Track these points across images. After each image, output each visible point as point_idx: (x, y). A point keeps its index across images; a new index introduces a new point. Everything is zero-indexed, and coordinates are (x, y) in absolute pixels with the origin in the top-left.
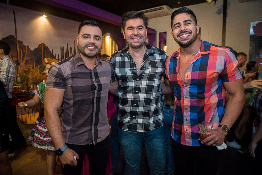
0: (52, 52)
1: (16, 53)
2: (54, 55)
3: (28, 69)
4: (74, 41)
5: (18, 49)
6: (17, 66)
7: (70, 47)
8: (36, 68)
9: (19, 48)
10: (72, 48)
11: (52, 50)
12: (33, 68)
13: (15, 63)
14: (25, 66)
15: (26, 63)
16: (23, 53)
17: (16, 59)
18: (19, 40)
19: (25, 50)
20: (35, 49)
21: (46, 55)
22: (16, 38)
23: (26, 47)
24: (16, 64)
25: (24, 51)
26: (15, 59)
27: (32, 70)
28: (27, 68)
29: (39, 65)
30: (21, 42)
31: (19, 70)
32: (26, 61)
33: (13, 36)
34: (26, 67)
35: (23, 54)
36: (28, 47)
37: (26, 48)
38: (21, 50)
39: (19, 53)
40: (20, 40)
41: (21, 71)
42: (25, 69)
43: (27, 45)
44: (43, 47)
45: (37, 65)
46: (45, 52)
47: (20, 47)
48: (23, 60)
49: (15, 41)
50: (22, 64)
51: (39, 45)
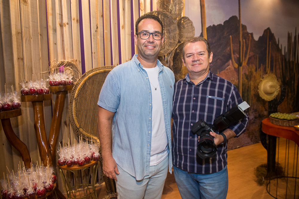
1: (239, 45)
2: (280, 48)
3: (251, 72)
5: (241, 40)
6: (238, 67)
8: (259, 70)
9: (242, 37)
11: (278, 39)
12: (256, 70)
13: (237, 63)
14: (248, 67)
15: (248, 64)
16: (246, 46)
17: (238, 56)
18: (242, 24)
19: (249, 40)
20: (260, 38)
22: (239, 21)
24: (238, 64)
25: (247, 41)
26: (237, 56)
27: (254, 73)
28: (250, 70)
29: (263, 66)
30: (244, 27)
31: (241, 74)
32: (249, 58)
33: (236, 17)
34: (248, 70)
35: (246, 48)
36: (252, 34)
37: (249, 36)
38: (244, 40)
39: (242, 45)
41: (242, 75)
42: (247, 73)
44: (268, 34)
45: (261, 65)
46: (270, 43)
47: (244, 36)
48: (245, 57)
49: (238, 25)
50: (244, 64)
51: (264, 32)
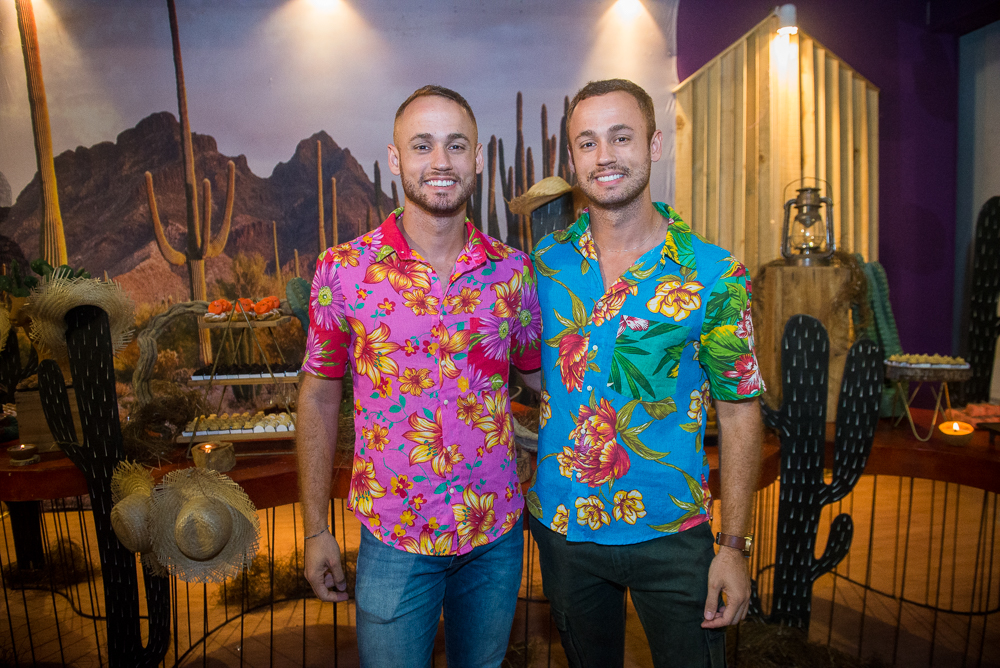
0: (372, 179)
1: (184, 198)
2: (390, 195)
3: (245, 275)
4: (519, 96)
5: (193, 179)
6: (188, 263)
7: (493, 138)
8: (287, 268)
9: (196, 171)
10: (500, 141)
11: (376, 165)
12: (271, 269)
13: (180, 250)
14: (230, 260)
15: (231, 249)
16: (215, 197)
17: (184, 229)
18: (194, 134)
19: (228, 177)
20: (280, 169)
21: (338, 195)
22: (182, 125)
23: (231, 162)
24: (186, 254)
25: (222, 183)
26: (178, 229)
27: (264, 280)
28: (240, 270)
29: (299, 255)
30: (205, 143)
31: (201, 282)
32: (234, 237)
33: (167, 116)
34: (233, 269)
35: (216, 203)
36: (241, 161)
37: (229, 169)
38: (207, 180)
39: (199, 194)
40: (199, 133)
41: (208, 285)
42: (230, 279)
43: (236, 155)
44: (320, 153)
45: (294, 253)
46: (334, 179)
47: (203, 168)
48: (216, 230)
49: (178, 138)
50: (215, 250)
51: (300, 147)
